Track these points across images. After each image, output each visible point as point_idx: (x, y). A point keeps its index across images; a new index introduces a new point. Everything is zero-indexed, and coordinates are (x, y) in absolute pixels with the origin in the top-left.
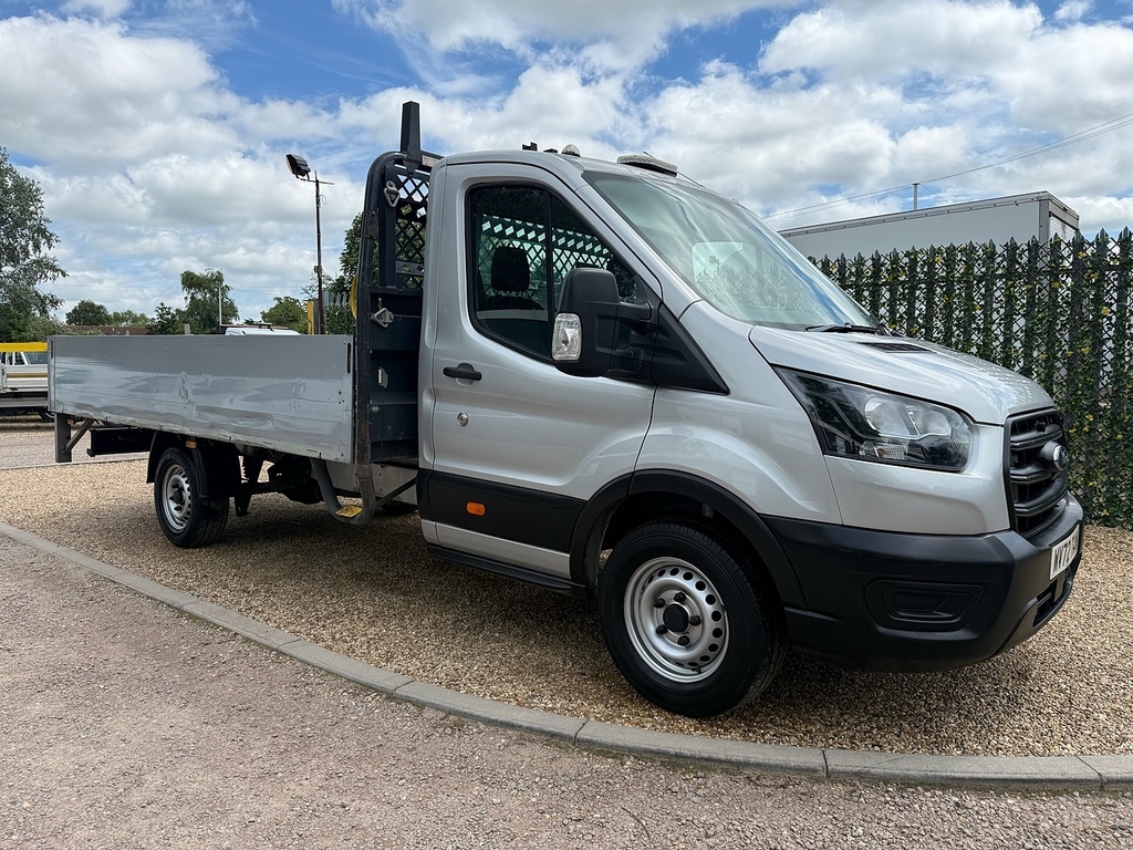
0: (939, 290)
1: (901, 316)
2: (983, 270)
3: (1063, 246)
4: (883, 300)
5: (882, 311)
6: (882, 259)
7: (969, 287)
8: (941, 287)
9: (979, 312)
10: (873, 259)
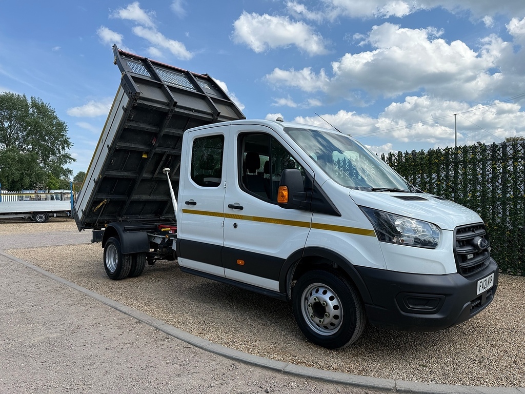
0: (460, 166)
1: (443, 178)
2: (481, 157)
3: (519, 145)
7: (474, 165)
8: (461, 165)
9: (480, 176)
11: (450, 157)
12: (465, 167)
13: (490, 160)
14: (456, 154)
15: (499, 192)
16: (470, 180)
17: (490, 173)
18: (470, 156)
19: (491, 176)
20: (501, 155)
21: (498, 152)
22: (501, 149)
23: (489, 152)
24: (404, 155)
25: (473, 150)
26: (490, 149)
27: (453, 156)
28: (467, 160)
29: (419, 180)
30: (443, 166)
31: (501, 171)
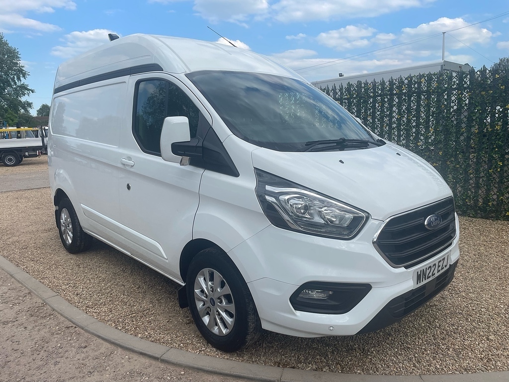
4: (395, 103)
5: (394, 109)
6: (394, 81)
8: (424, 96)
10: (389, 81)
11: (413, 86)
12: (428, 98)
13: (455, 89)
14: (419, 83)
15: (463, 125)
16: (433, 113)
17: (455, 105)
18: (434, 85)
19: (455, 107)
20: (468, 83)
21: (465, 80)
22: (468, 76)
23: (455, 80)
24: (363, 85)
25: (438, 78)
26: (456, 76)
27: (416, 86)
28: (431, 89)
29: (378, 113)
30: (404, 97)
31: (467, 102)
